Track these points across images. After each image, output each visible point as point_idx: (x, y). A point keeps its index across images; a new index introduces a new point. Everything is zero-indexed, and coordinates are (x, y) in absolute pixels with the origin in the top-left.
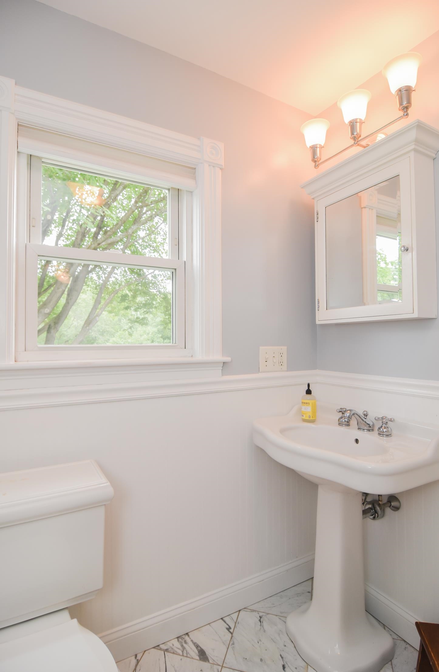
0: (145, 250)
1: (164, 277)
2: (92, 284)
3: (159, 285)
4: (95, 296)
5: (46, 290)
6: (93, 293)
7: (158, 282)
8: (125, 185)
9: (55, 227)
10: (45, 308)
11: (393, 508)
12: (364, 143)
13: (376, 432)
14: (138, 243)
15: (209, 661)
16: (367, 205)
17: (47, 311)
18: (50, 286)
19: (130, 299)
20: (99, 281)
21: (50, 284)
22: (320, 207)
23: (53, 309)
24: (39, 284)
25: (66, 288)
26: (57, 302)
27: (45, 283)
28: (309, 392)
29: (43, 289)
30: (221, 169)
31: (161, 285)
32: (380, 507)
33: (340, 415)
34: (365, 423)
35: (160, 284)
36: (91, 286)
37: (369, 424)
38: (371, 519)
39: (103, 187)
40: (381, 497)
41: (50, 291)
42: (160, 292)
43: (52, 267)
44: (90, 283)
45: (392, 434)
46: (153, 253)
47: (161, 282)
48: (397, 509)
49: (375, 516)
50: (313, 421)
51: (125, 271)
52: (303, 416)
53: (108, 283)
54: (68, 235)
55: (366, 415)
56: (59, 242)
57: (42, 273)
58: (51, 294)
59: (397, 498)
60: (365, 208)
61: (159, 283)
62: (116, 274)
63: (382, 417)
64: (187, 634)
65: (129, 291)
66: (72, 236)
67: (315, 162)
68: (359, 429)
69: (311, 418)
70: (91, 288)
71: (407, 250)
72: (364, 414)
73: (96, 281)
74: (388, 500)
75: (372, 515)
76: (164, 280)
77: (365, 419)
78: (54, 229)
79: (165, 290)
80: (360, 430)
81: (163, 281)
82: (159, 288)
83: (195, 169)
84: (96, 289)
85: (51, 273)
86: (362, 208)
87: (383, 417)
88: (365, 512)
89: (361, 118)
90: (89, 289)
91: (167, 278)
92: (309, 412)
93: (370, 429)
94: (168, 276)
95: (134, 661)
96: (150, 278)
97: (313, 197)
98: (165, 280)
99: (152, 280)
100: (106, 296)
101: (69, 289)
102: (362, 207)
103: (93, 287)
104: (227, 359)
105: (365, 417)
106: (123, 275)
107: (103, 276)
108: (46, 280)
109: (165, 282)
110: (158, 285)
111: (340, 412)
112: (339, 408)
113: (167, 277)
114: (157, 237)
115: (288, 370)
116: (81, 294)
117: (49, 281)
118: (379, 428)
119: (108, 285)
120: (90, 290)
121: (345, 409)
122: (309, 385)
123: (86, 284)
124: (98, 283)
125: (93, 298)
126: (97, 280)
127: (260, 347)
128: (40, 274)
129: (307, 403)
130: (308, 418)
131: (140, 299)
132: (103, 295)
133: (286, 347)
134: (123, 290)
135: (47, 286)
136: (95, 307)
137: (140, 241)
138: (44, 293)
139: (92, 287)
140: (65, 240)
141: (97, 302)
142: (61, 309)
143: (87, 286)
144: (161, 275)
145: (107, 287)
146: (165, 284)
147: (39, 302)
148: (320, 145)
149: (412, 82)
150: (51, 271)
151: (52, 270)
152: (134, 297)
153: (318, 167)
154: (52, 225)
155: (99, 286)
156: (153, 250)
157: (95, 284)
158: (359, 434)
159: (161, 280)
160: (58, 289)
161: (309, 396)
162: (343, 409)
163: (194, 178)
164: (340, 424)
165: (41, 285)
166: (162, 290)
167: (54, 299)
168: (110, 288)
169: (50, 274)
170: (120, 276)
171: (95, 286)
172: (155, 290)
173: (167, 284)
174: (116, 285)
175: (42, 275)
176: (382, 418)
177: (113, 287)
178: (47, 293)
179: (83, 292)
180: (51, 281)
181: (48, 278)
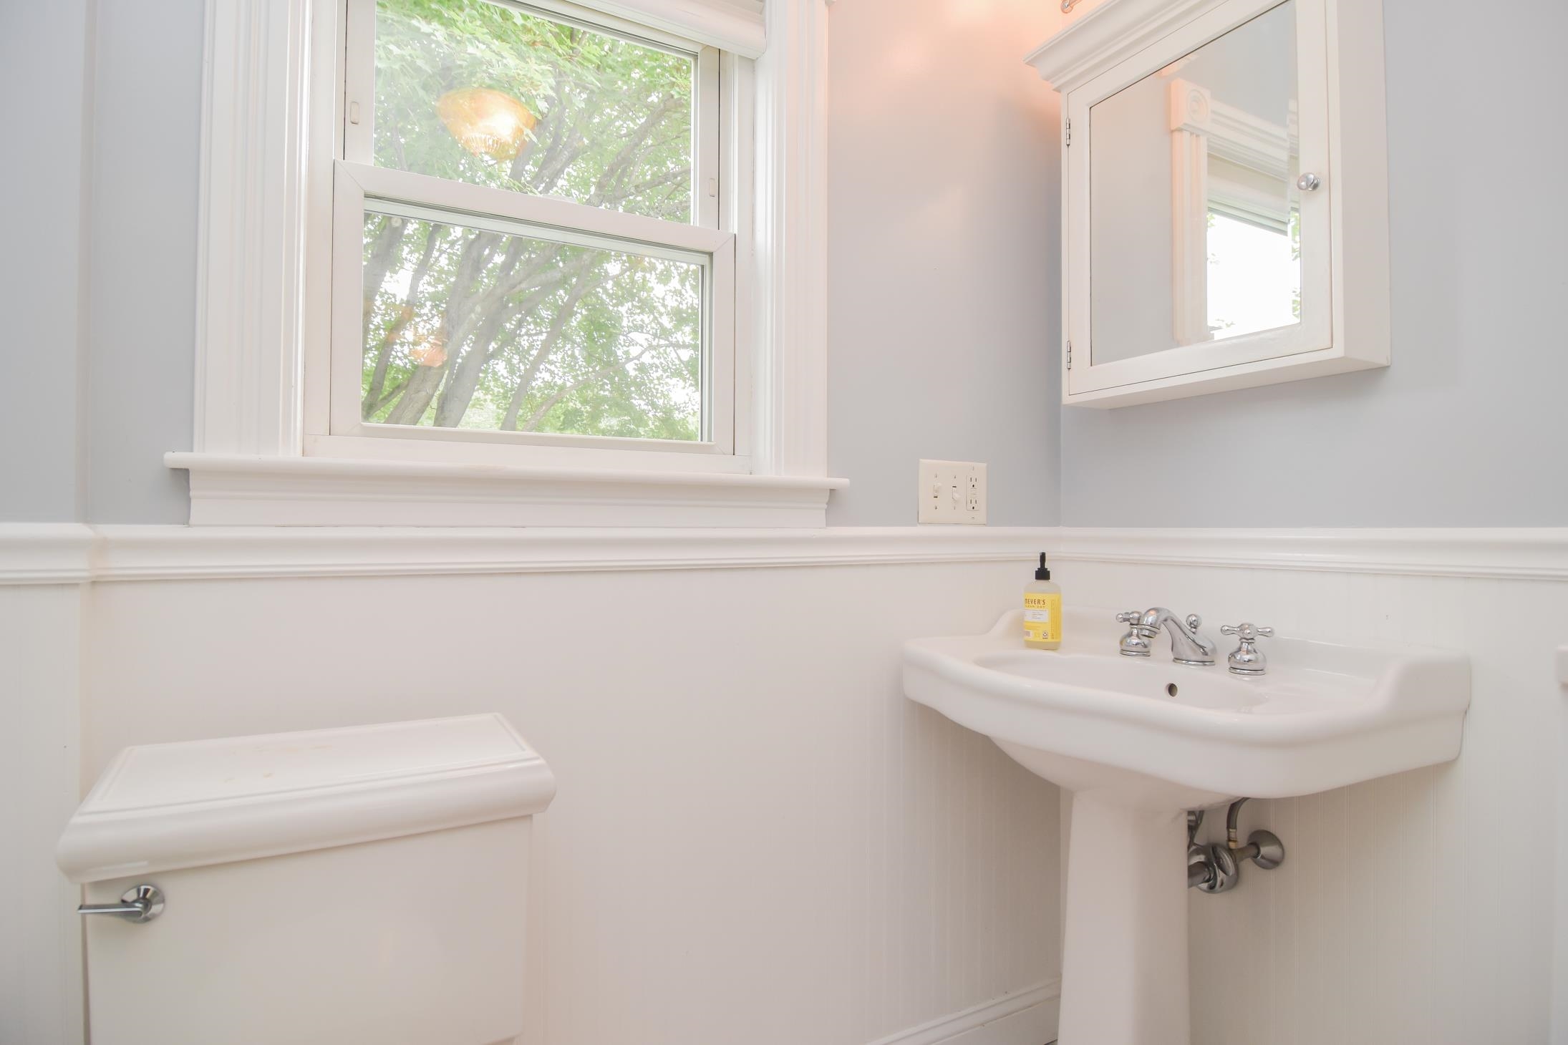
0: (620, 308)
1: (665, 371)
2: (495, 387)
3: (653, 390)
4: (502, 414)
5: (387, 399)
6: (498, 407)
7: (651, 382)
8: (576, 147)
9: (411, 252)
11: (1263, 861)
13: (1223, 663)
14: (605, 290)
16: (1185, 124)
18: (398, 388)
19: (585, 422)
20: (511, 380)
21: (397, 385)
22: (1075, 109)
24: (372, 383)
25: (435, 391)
27: (386, 383)
28: (1043, 574)
29: (381, 397)
30: (828, 4)
31: (657, 389)
32: (1233, 857)
33: (1126, 627)
34: (1192, 644)
35: (656, 387)
36: (492, 390)
37: (1202, 647)
38: (1205, 891)
39: (525, 133)
40: (1234, 830)
41: (395, 401)
42: (654, 405)
43: (402, 344)
44: (492, 384)
45: (1265, 669)
46: (639, 314)
47: (656, 382)
48: (1274, 863)
49: (1215, 885)
50: (1053, 647)
51: (573, 356)
52: (1028, 634)
53: (534, 384)
54: (441, 271)
55: (1194, 625)
56: (419, 287)
57: (380, 359)
58: (397, 407)
59: (1276, 838)
60: (1180, 130)
61: (652, 386)
62: (552, 363)
63: (1240, 624)
65: (582, 403)
66: (448, 273)
68: (1176, 659)
69: (1050, 640)
70: (493, 395)
71: (1315, 186)
72: (1191, 623)
73: (505, 378)
74: (1249, 840)
75: (1208, 881)
76: (664, 377)
77: (1194, 633)
78: (408, 256)
79: (666, 402)
80: (1179, 661)
81: (661, 381)
82: (652, 396)
84: (505, 397)
85: (400, 358)
86: (1172, 131)
87: (1242, 625)
88: (1193, 871)
90: (489, 397)
91: (671, 372)
92: (1045, 623)
93: (1206, 658)
94: (674, 367)
96: (633, 373)
97: (1055, 85)
98: (667, 377)
99: (636, 377)
100: (529, 414)
101: (441, 395)
102: (1173, 128)
103: (499, 392)
104: (841, 482)
105: (1194, 630)
106: (569, 365)
107: (522, 368)
108: (389, 376)
109: (667, 383)
110: (650, 388)
111: (1125, 620)
112: (1124, 612)
113: (672, 370)
114: (648, 275)
115: (990, 522)
116: (468, 411)
117: (395, 378)
118: (1233, 655)
119: (533, 388)
120: (492, 400)
121: (1138, 613)
122: (1043, 557)
123: (482, 385)
124: (509, 386)
125: (499, 419)
126: (507, 378)
127: (922, 460)
129: (1039, 601)
130: (1040, 639)
131: (609, 422)
132: (521, 412)
133: (985, 465)
134: (567, 401)
135: (390, 390)
137: (610, 285)
138: (383, 406)
139: (496, 394)
140: (432, 283)
143: (484, 391)
144: (657, 367)
145: (531, 394)
146: (666, 388)
150: (400, 354)
151: (402, 352)
152: (595, 417)
153: (1072, 8)
155: (512, 390)
156: (639, 308)
157: (503, 387)
158: (1178, 673)
159: (658, 379)
160: (418, 391)
161: (1042, 583)
162: (1133, 613)
163: (761, 22)
164: (1123, 652)
165: (375, 389)
166: (661, 402)
168: (539, 395)
169: (398, 362)
170: (561, 369)
171: (502, 391)
172: (644, 400)
173: (671, 387)
174: (552, 388)
175: (378, 365)
176: (1242, 628)
177: (544, 393)
178: (387, 406)
179: (473, 406)
180: (401, 377)
181: (393, 372)
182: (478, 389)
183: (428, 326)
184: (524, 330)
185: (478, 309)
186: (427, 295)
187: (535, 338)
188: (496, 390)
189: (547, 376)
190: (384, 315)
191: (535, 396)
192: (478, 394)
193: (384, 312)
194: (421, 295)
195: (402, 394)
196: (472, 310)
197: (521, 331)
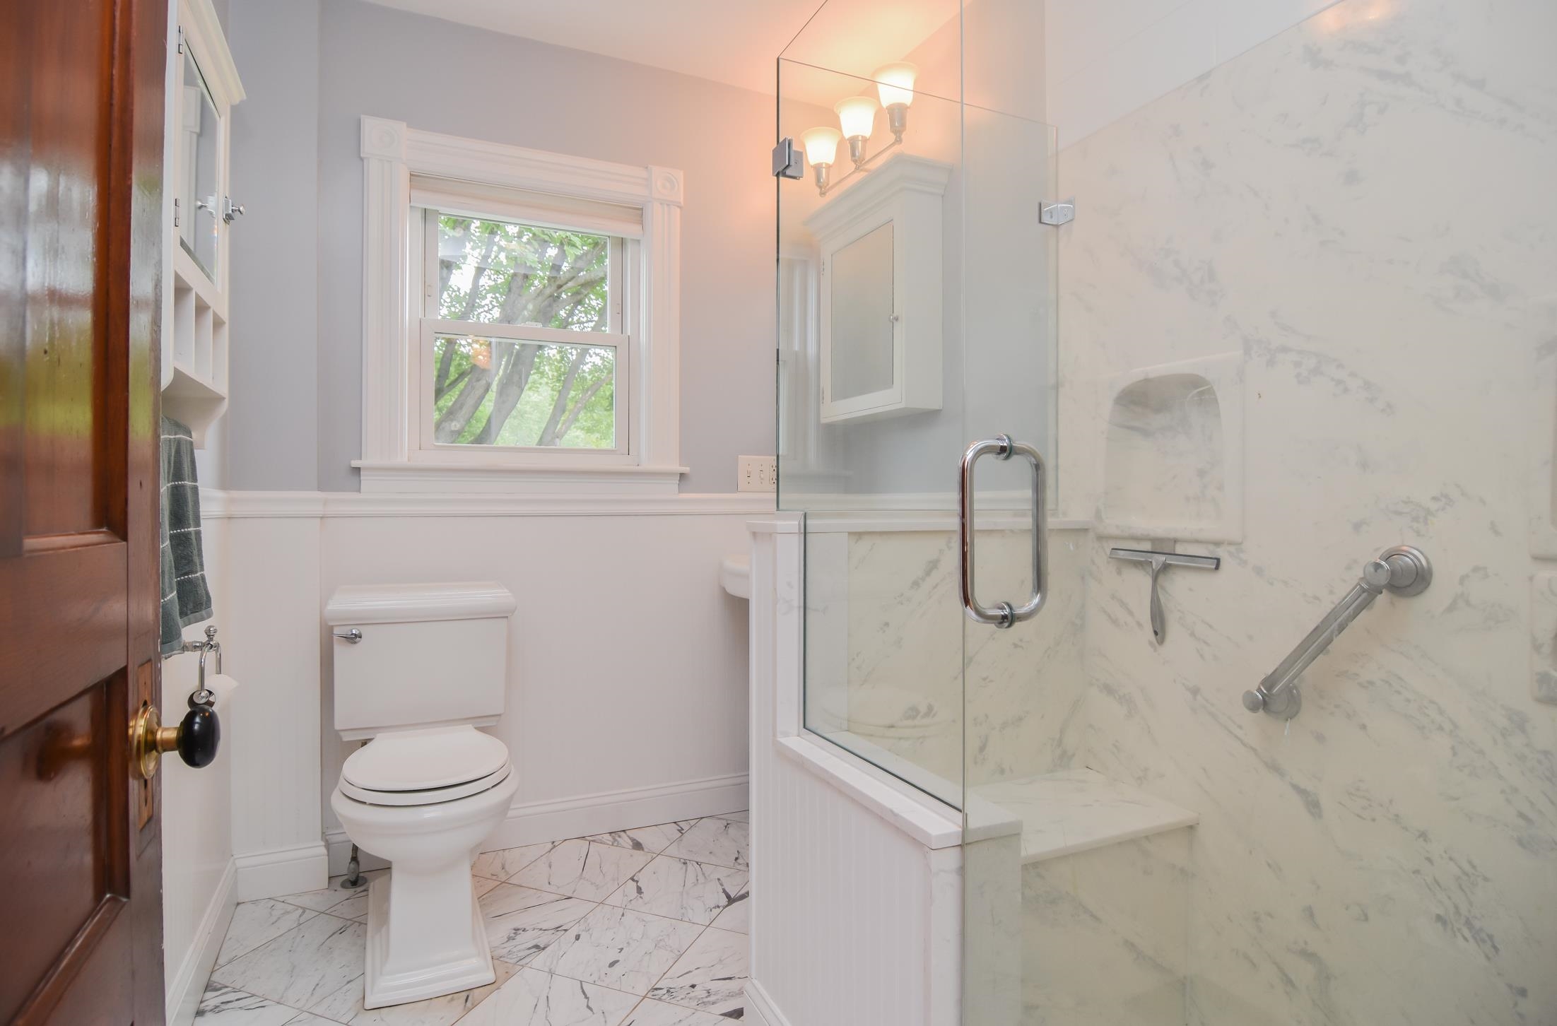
2: (549, 370)
5: (453, 384)
6: (553, 390)
9: (473, 249)
10: (452, 420)
12: (868, 167)
15: (643, 850)
17: (455, 425)
18: (462, 375)
21: (462, 371)
22: (826, 255)
23: (468, 421)
24: (440, 370)
26: (476, 406)
27: (452, 369)
29: (448, 382)
30: (680, 207)
36: (547, 373)
41: (461, 385)
56: (481, 281)
57: (446, 347)
58: (461, 394)
64: (624, 831)
67: (820, 187)
70: (548, 378)
78: (471, 252)
83: (642, 209)
85: (464, 347)
89: (864, 135)
90: (544, 380)
95: (550, 846)
97: (817, 239)
104: (686, 469)
108: (454, 363)
117: (460, 365)
119: (584, 371)
120: (547, 383)
123: (538, 369)
125: (553, 400)
127: (740, 456)
128: (441, 350)
135: (457, 376)
136: (554, 420)
138: (449, 391)
139: (550, 377)
140: (492, 277)
141: (560, 408)
142: (484, 424)
143: (539, 375)
145: (583, 376)
147: (440, 410)
148: (826, 164)
149: (907, 98)
150: (463, 343)
154: (467, 243)
160: (478, 380)
163: (641, 223)
165: (442, 374)
167: (470, 402)
168: (589, 377)
169: (462, 349)
171: (555, 374)
174: (603, 372)
175: (445, 352)
177: (594, 376)
178: (454, 390)
179: (530, 389)
180: (465, 363)
181: (458, 359)
182: (534, 374)
183: (489, 316)
184: (575, 318)
185: (530, 307)
186: (487, 288)
187: (585, 325)
188: (550, 373)
189: (598, 361)
190: (449, 307)
191: (586, 379)
192: (534, 377)
193: (450, 304)
194: (482, 289)
195: (466, 379)
196: (525, 308)
197: (573, 319)
